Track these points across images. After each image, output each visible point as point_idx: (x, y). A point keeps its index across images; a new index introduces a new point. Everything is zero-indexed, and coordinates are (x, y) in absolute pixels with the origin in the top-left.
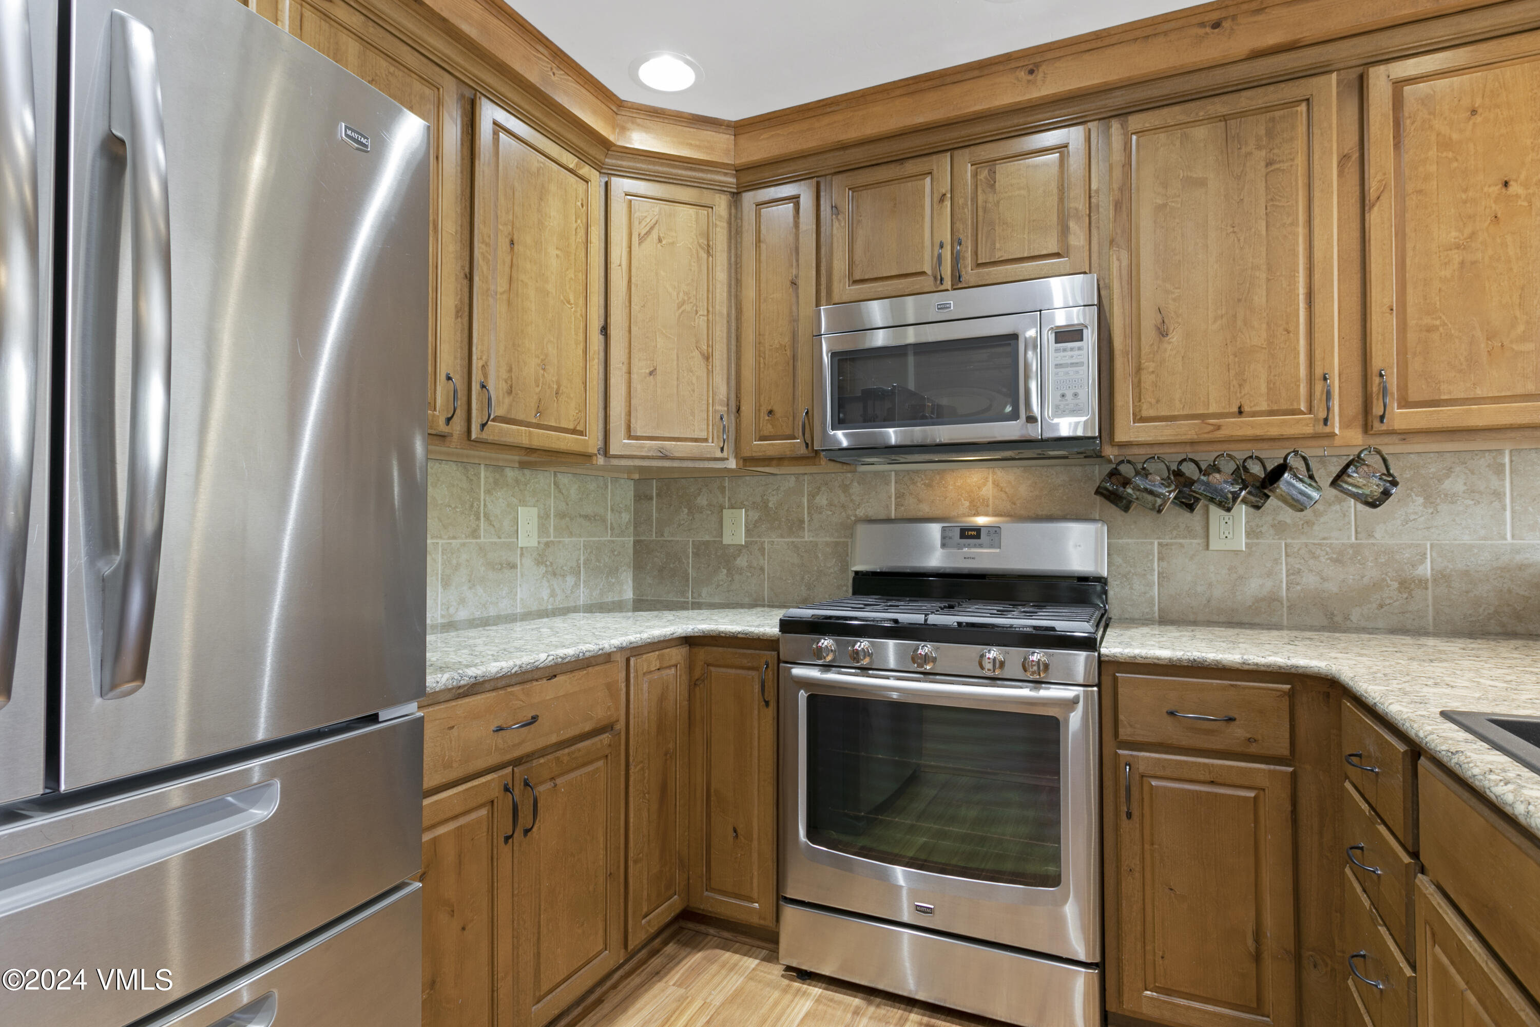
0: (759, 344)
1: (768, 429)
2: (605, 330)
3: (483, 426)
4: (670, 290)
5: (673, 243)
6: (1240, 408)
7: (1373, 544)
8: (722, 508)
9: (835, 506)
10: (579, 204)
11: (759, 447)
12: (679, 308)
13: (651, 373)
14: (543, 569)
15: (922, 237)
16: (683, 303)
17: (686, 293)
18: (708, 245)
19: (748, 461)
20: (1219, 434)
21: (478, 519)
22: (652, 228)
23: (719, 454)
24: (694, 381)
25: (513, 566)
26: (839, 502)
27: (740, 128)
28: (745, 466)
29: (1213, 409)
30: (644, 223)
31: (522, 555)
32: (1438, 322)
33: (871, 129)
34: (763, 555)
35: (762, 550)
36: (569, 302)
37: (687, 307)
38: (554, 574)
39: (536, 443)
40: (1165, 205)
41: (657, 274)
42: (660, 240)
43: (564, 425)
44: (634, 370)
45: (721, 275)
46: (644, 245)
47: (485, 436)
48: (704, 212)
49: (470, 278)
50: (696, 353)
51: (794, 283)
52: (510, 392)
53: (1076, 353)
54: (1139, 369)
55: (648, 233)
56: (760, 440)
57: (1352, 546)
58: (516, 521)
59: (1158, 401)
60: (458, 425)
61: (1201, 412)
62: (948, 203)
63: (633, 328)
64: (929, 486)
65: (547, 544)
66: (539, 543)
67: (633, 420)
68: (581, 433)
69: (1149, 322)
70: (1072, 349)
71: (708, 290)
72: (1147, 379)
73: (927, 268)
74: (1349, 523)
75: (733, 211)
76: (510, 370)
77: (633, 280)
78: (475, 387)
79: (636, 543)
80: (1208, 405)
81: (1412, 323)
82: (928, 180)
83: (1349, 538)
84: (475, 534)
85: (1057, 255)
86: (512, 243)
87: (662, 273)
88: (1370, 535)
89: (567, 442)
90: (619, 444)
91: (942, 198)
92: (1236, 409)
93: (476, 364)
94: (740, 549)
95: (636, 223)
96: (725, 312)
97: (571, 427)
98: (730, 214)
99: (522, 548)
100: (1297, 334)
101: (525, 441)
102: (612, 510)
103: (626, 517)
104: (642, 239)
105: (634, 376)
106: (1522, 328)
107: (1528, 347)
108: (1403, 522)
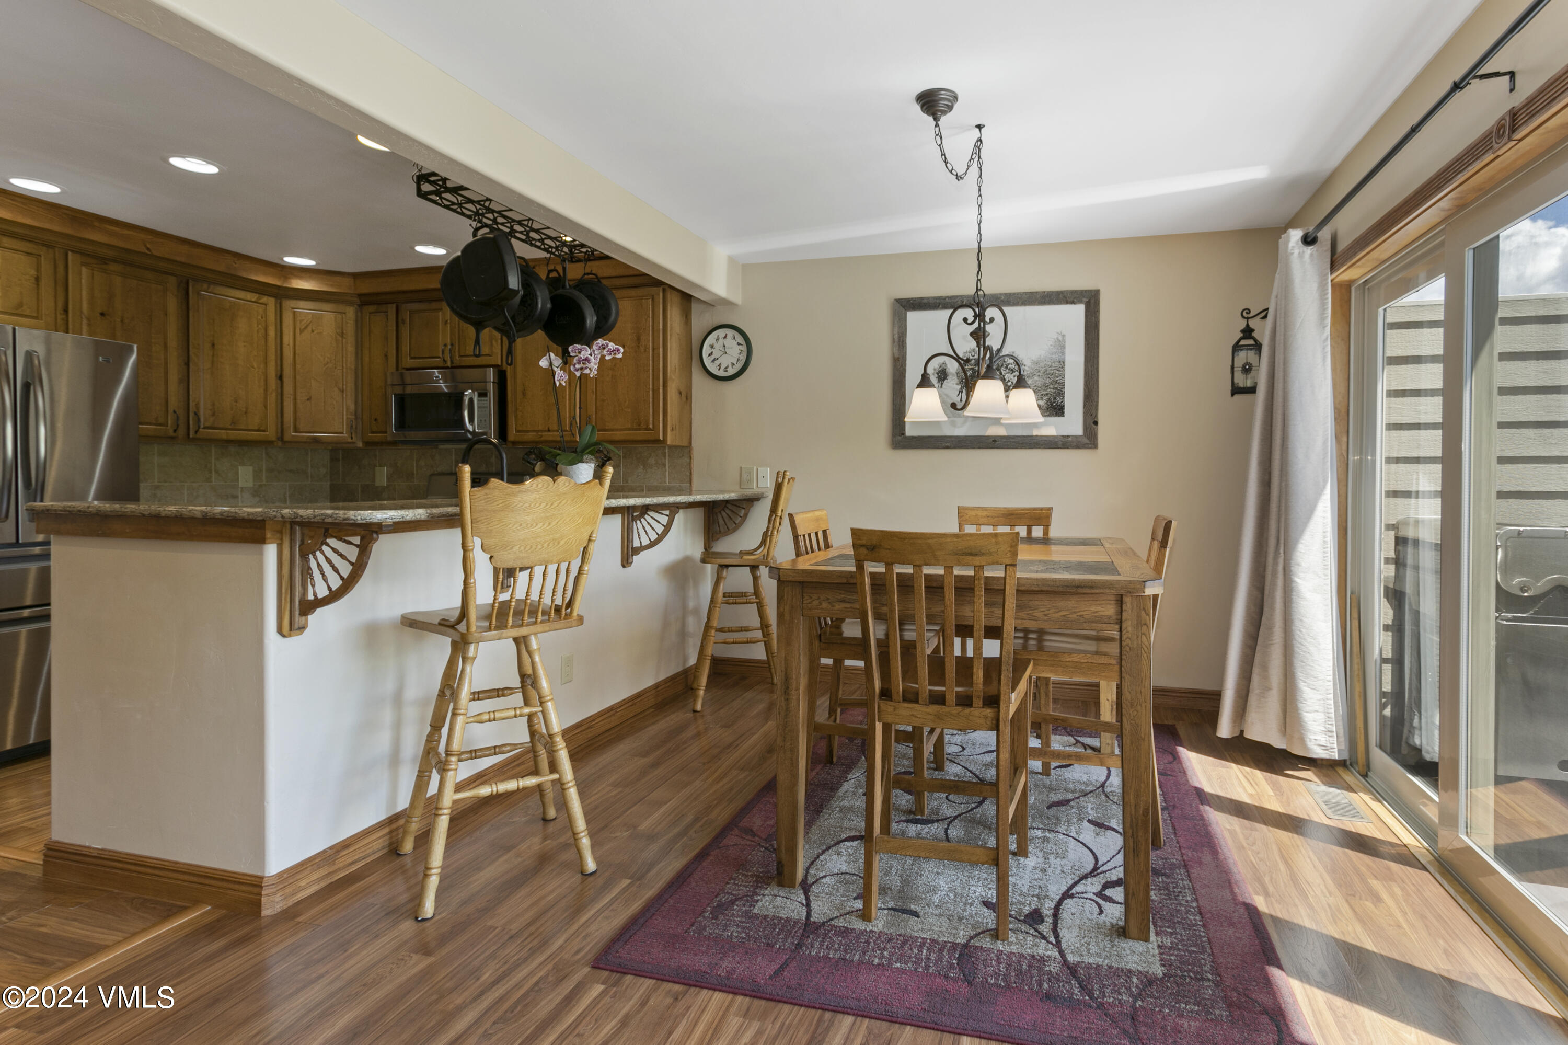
0: (370, 384)
1: (375, 428)
2: (280, 378)
3: (196, 432)
4: (319, 356)
5: (321, 333)
6: (548, 428)
10: (260, 317)
11: (372, 437)
12: (325, 365)
13: (308, 399)
14: (257, 499)
15: (439, 340)
16: (328, 363)
17: (328, 358)
18: (343, 333)
19: (368, 444)
21: (210, 472)
22: (308, 326)
23: (350, 440)
24: (335, 403)
25: (235, 497)
28: (366, 446)
29: (540, 428)
30: (303, 322)
31: (242, 491)
33: (412, 287)
36: (253, 367)
37: (330, 365)
38: (266, 502)
39: (232, 437)
41: (310, 349)
42: (313, 331)
43: (250, 427)
44: (298, 398)
45: (351, 349)
46: (304, 334)
47: (198, 436)
48: (339, 316)
49: (187, 364)
50: (336, 389)
51: (386, 356)
52: (213, 415)
53: (485, 402)
54: (517, 409)
55: (306, 328)
56: (373, 432)
58: (237, 473)
59: (522, 424)
60: (181, 432)
61: (536, 429)
62: (449, 326)
63: (298, 377)
65: (261, 486)
66: (254, 485)
67: (297, 422)
68: (264, 431)
70: (484, 400)
71: (343, 356)
72: (520, 415)
73: (440, 355)
74: (620, 476)
75: (359, 314)
76: (213, 404)
77: (297, 352)
78: (191, 415)
79: (331, 485)
80: (539, 426)
81: (599, 397)
82: (440, 313)
83: (621, 483)
84: (209, 480)
85: (489, 355)
86: (213, 345)
87: (315, 348)
89: (254, 435)
90: (290, 434)
91: (446, 322)
93: (192, 404)
94: (385, 489)
95: (298, 323)
96: (353, 367)
97: (256, 428)
98: (357, 316)
99: (242, 488)
101: (224, 437)
102: (312, 467)
103: (323, 471)
104: (302, 331)
105: (298, 401)
106: (627, 403)
107: (629, 410)
108: (638, 476)
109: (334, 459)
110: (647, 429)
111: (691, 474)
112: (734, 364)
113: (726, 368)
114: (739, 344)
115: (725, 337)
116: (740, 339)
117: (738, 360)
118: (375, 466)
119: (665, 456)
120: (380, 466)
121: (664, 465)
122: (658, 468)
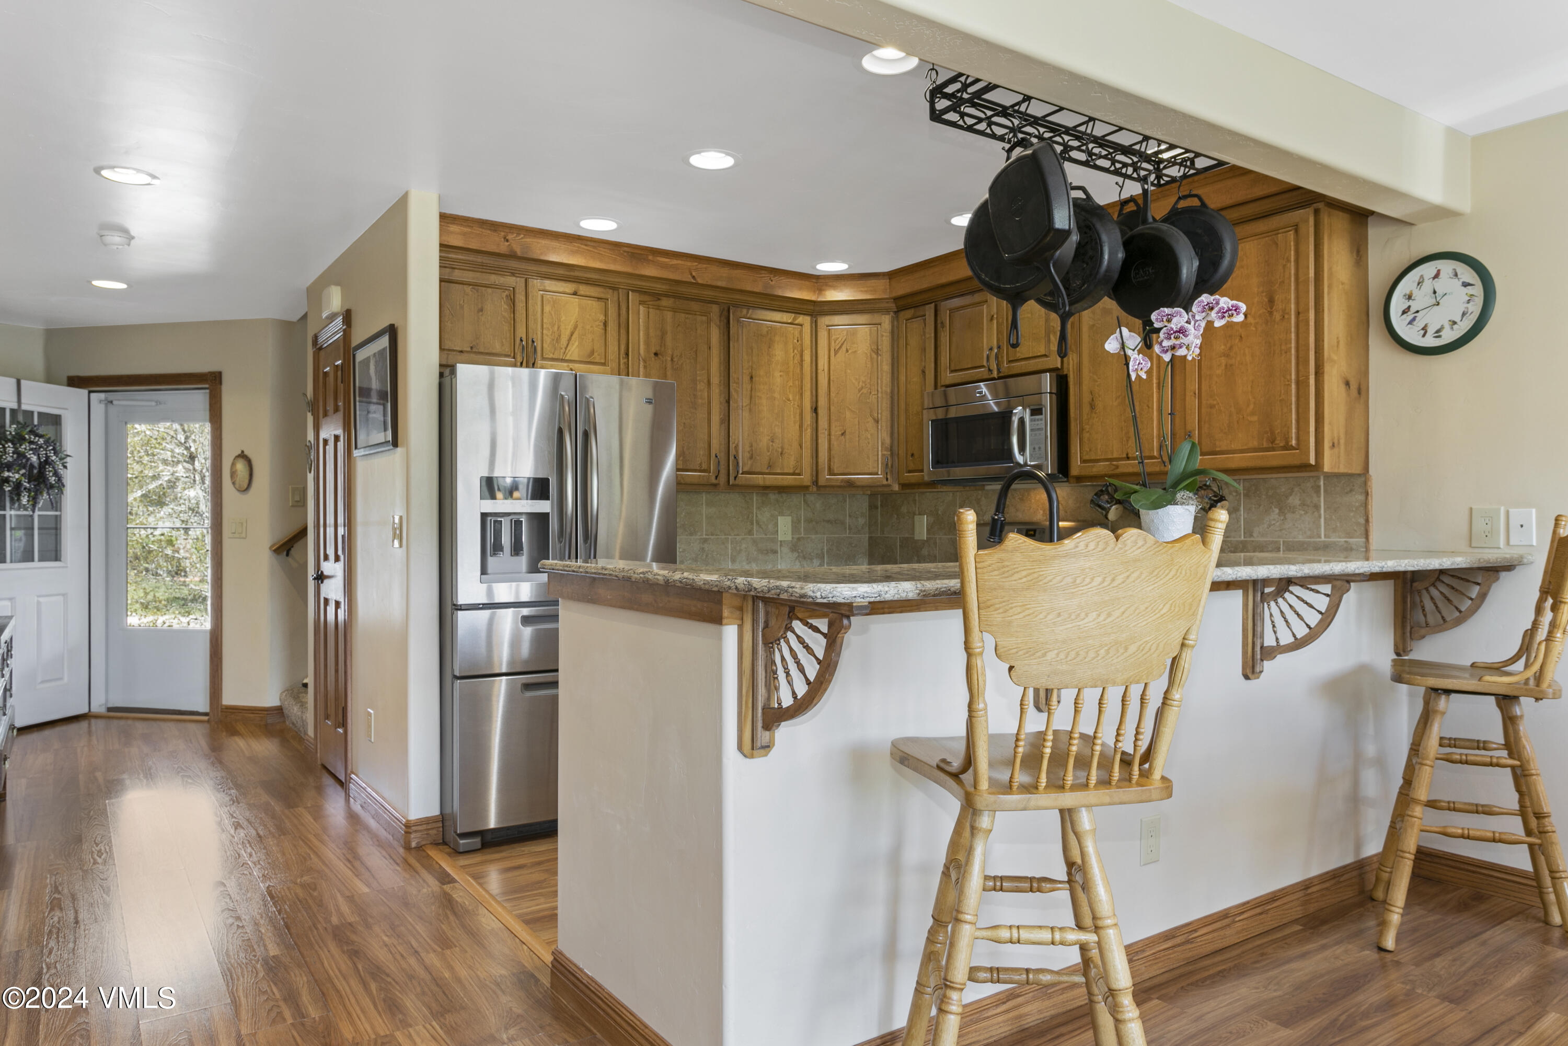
0: (907, 410)
1: (912, 467)
2: (815, 410)
3: (735, 478)
4: (854, 381)
5: (855, 352)
6: (1127, 454)
7: (1253, 541)
8: (907, 515)
10: (796, 341)
11: (908, 477)
12: (859, 391)
13: (842, 434)
14: (796, 554)
15: (983, 343)
16: (862, 388)
17: (864, 382)
18: (878, 349)
19: (904, 486)
21: (752, 524)
22: (842, 344)
23: (885, 482)
24: (869, 437)
25: (775, 552)
28: (902, 489)
29: (1115, 455)
30: (837, 342)
31: (781, 545)
32: (1215, 402)
33: (952, 277)
34: (936, 547)
35: (935, 543)
36: (789, 400)
37: (865, 391)
38: (804, 558)
39: (768, 483)
40: (1094, 325)
41: (845, 373)
42: (847, 351)
43: (786, 471)
44: (833, 433)
45: (886, 367)
46: (839, 355)
47: (737, 482)
48: (874, 328)
49: (728, 402)
50: (870, 419)
51: (924, 371)
52: (751, 458)
53: (1040, 422)
54: (1082, 430)
55: (840, 348)
56: (910, 472)
57: (1242, 542)
58: (776, 525)
59: (1090, 450)
60: (722, 479)
61: (1110, 457)
62: (995, 322)
63: (832, 408)
65: (799, 539)
66: (793, 538)
67: (832, 464)
68: (799, 474)
69: (1086, 399)
70: (1038, 420)
71: (878, 378)
72: (1086, 435)
73: (985, 364)
74: (1240, 526)
75: (895, 323)
76: (751, 446)
77: (833, 377)
78: (732, 458)
79: (870, 538)
80: (1112, 453)
81: (1204, 402)
82: (986, 306)
83: (1240, 537)
84: (750, 532)
85: (1045, 356)
86: (752, 377)
87: (849, 371)
88: (1251, 535)
89: (789, 480)
90: (825, 477)
91: (992, 319)
92: (1125, 456)
93: (732, 446)
94: (924, 542)
95: (833, 343)
96: (889, 391)
97: (791, 471)
98: (893, 326)
99: (781, 541)
100: (1153, 409)
101: (761, 483)
102: (850, 516)
103: (861, 521)
104: (836, 352)
105: (833, 437)
106: (1252, 406)
107: (1255, 418)
108: (1270, 526)
109: (873, 507)
110: (1287, 447)
111: (1367, 521)
112: (1455, 323)
113: (1438, 331)
114: (1465, 285)
115: (1437, 276)
116: (1467, 274)
117: (1464, 314)
118: (914, 514)
119: (1317, 491)
120: (920, 514)
121: (1317, 507)
122: (1306, 513)
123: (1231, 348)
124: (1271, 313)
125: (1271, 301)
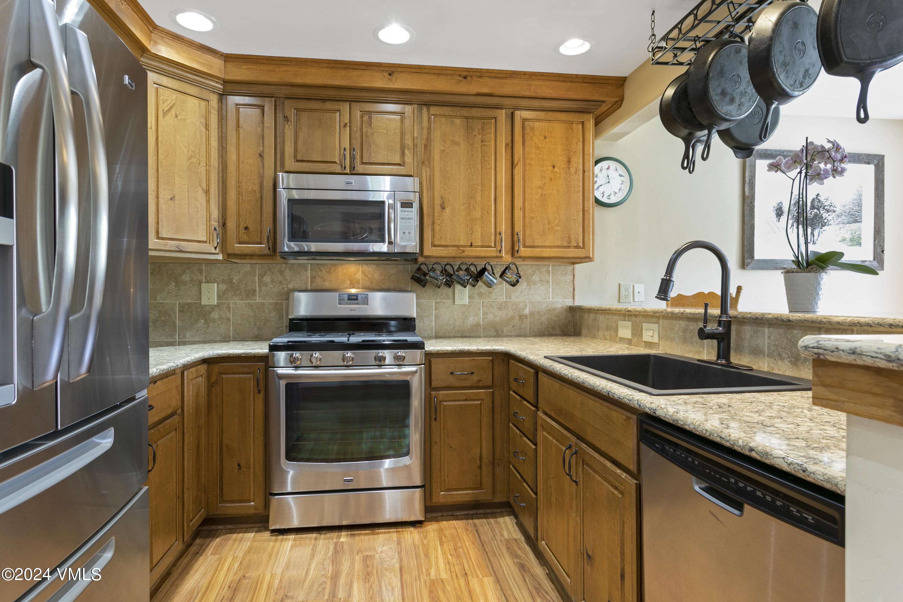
0: (239, 187)
1: (245, 238)
4: (183, 148)
5: (184, 119)
6: (471, 243)
7: (511, 301)
8: (200, 283)
9: (275, 282)
11: (238, 247)
12: (189, 160)
13: (171, 199)
15: (335, 144)
16: (191, 157)
17: (193, 152)
18: (206, 124)
19: (230, 256)
20: (464, 254)
22: (171, 108)
23: (213, 251)
24: (199, 206)
26: (278, 280)
27: (228, 58)
28: (228, 258)
29: (462, 243)
30: (166, 104)
32: (534, 216)
33: (309, 80)
34: (230, 311)
35: (229, 308)
37: (194, 160)
40: (444, 151)
41: (175, 137)
42: (176, 116)
44: (161, 196)
45: (214, 143)
46: (166, 117)
48: (203, 103)
50: (200, 189)
51: (261, 155)
53: (410, 213)
54: (433, 223)
55: (169, 110)
56: (240, 244)
57: (504, 302)
59: (441, 238)
61: (457, 244)
62: (348, 128)
63: (160, 170)
64: (329, 272)
67: (160, 227)
69: (437, 202)
70: (408, 211)
71: (206, 152)
72: (437, 228)
73: (337, 160)
74: (504, 293)
77: (160, 138)
80: (459, 241)
81: (527, 215)
82: (338, 113)
83: (503, 299)
85: (399, 165)
87: (178, 137)
88: (510, 298)
91: (345, 125)
92: (470, 244)
94: (213, 308)
95: (161, 103)
96: (216, 166)
98: (219, 106)
100: (491, 215)
104: (165, 114)
105: (161, 200)
106: (557, 221)
107: (559, 228)
108: (522, 292)
110: (577, 247)
111: (574, 290)
112: (616, 193)
113: (609, 196)
114: (621, 176)
115: (608, 168)
116: (621, 170)
117: (620, 190)
119: (549, 273)
121: (548, 282)
122: (543, 285)
123: (545, 184)
124: (569, 168)
125: (569, 161)
